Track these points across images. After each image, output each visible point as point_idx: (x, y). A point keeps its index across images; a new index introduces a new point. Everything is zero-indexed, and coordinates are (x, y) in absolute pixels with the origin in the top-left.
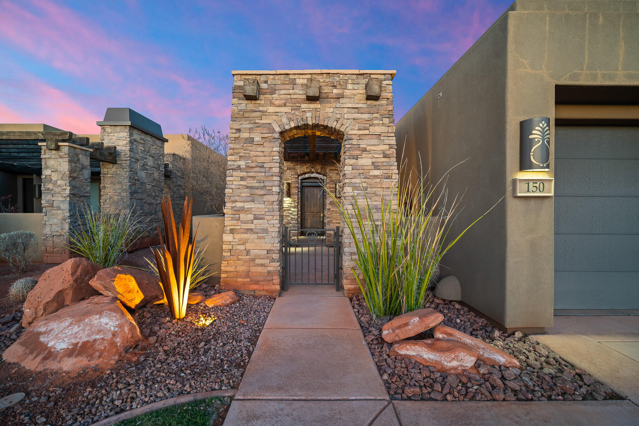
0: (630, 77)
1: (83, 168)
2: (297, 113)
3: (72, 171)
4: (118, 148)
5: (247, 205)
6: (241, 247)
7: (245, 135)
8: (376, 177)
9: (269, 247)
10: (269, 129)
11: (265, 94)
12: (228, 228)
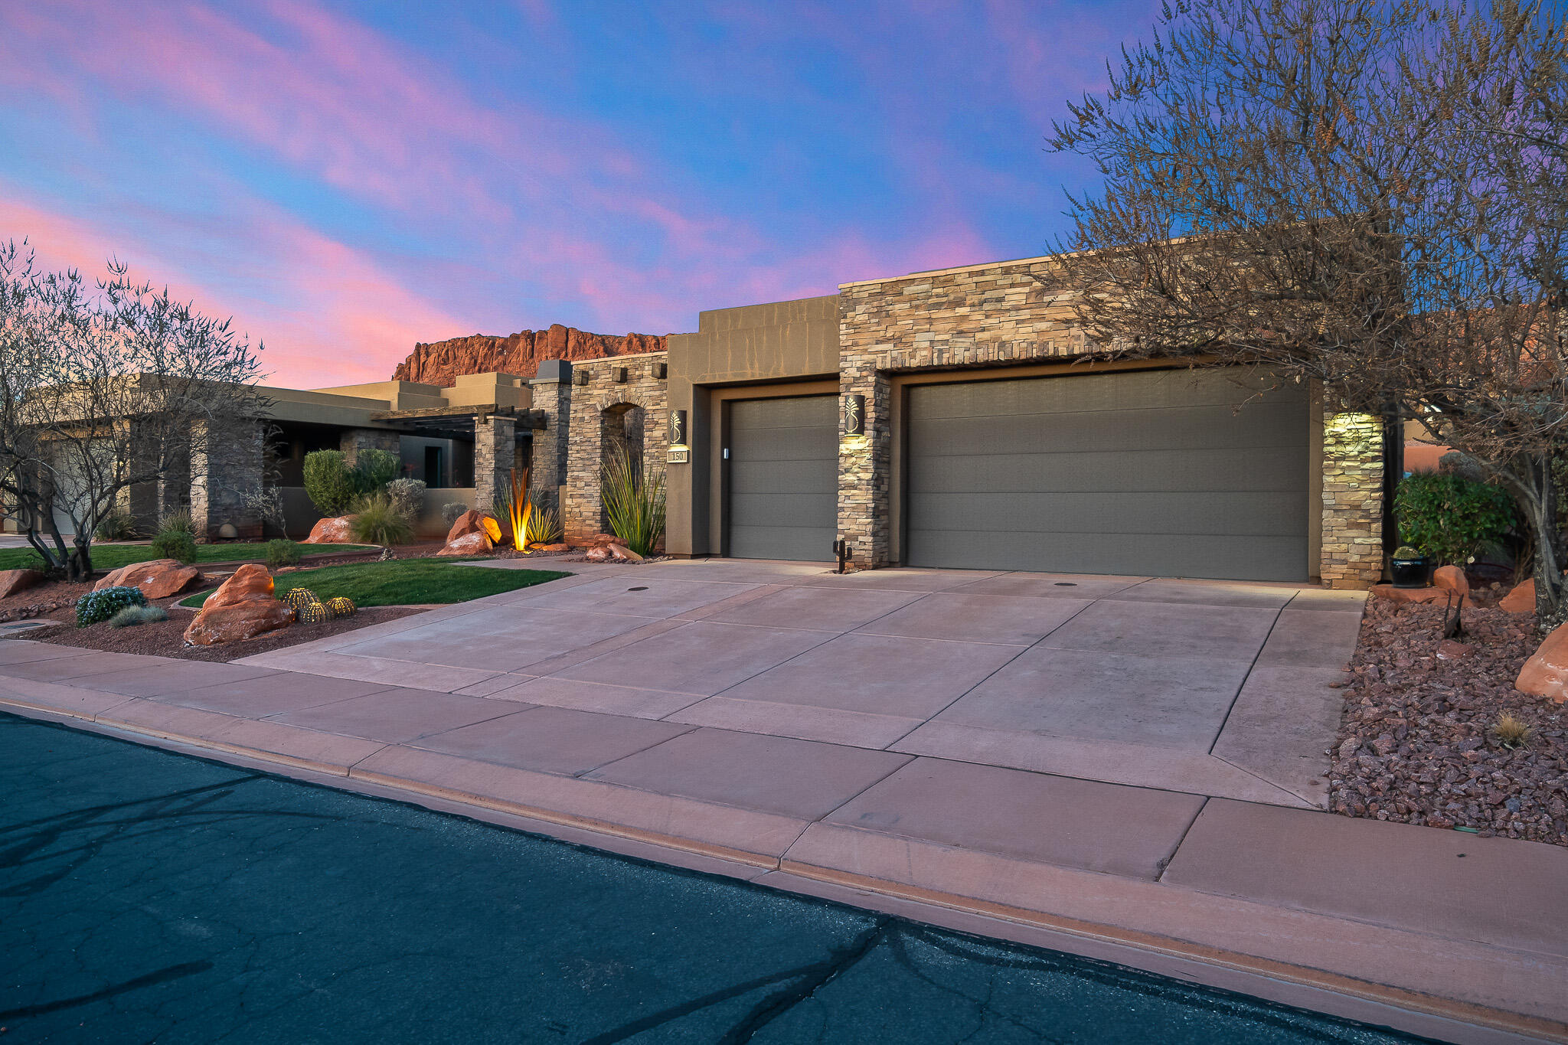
1: (507, 440)
2: (612, 394)
3: (497, 444)
4: (547, 410)
5: (581, 474)
10: (594, 409)
12: (569, 494)
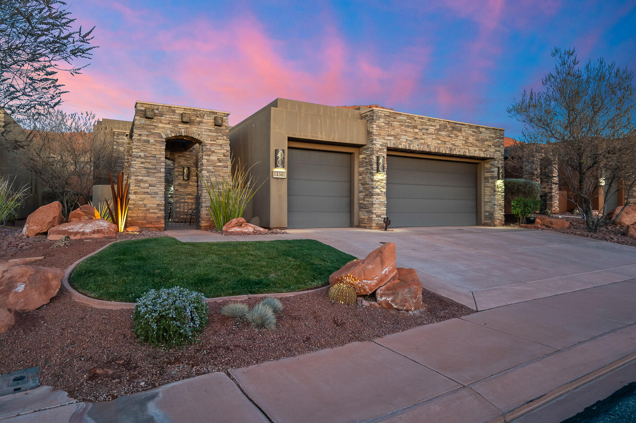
0: (312, 136)
2: (176, 129)
5: (145, 178)
6: (141, 203)
7: (145, 138)
8: (220, 166)
9: (158, 202)
10: (159, 136)
11: (157, 116)
12: (133, 191)
